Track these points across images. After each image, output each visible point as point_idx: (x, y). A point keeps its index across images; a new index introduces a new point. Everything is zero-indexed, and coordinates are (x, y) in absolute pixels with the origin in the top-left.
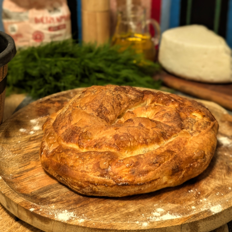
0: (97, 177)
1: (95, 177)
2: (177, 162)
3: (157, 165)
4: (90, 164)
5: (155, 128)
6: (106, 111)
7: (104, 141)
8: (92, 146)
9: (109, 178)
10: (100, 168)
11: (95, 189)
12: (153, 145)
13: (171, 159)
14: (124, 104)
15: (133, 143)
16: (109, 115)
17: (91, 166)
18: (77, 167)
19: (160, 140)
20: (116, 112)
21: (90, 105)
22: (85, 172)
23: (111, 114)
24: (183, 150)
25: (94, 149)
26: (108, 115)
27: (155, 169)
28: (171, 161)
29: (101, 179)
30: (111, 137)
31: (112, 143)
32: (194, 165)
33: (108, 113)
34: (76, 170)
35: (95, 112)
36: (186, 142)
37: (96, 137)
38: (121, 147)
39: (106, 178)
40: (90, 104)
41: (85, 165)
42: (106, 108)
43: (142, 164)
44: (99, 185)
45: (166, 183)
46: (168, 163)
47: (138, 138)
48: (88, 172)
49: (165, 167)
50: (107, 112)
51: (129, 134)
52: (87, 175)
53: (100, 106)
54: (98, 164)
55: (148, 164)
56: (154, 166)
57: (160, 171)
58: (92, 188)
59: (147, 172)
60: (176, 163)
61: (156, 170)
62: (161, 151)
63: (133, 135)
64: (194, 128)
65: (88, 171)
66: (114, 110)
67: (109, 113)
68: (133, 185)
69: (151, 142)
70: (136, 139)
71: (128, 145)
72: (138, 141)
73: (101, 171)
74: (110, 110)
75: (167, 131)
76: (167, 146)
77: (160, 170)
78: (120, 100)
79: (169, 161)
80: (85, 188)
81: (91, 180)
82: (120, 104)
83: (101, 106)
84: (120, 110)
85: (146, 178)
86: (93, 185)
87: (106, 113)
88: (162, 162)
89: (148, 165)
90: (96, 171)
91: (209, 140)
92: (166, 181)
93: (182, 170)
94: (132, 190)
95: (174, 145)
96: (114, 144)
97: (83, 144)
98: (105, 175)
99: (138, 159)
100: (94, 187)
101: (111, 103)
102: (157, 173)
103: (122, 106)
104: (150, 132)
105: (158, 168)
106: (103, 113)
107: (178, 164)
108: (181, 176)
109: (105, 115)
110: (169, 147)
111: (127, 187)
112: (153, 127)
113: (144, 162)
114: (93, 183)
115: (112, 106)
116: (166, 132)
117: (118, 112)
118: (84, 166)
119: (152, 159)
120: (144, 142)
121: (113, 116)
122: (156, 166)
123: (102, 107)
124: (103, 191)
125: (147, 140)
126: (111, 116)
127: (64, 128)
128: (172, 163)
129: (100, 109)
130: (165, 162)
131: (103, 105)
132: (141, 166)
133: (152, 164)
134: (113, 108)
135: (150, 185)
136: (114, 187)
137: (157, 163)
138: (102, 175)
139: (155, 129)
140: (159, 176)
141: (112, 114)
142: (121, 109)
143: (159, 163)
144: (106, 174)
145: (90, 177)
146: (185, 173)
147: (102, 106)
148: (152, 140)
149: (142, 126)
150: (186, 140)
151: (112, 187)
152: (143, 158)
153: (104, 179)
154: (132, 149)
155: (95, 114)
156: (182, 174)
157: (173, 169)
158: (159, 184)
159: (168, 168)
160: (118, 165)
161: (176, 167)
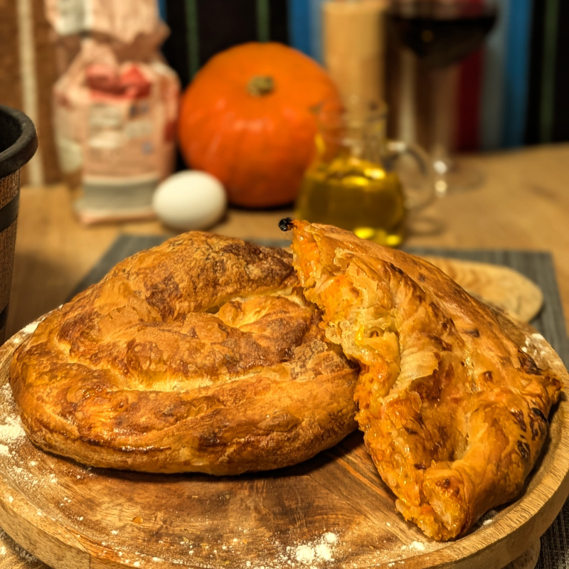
0: (56, 416)
1: (53, 415)
2: (215, 424)
3: (171, 419)
4: (56, 388)
5: (219, 346)
6: (174, 293)
7: (111, 350)
8: (89, 356)
9: (74, 424)
10: (66, 399)
11: (50, 439)
12: (200, 379)
13: (202, 414)
14: (227, 284)
15: (156, 364)
16: (181, 302)
17: (55, 392)
18: (35, 389)
19: (219, 372)
20: (199, 298)
21: (147, 274)
22: (43, 401)
23: (185, 300)
24: (242, 404)
25: (86, 363)
26: (177, 302)
27: (164, 426)
28: (202, 418)
29: (60, 420)
30: (125, 345)
31: (120, 356)
32: (259, 442)
33: (179, 296)
34: (31, 395)
35: (147, 290)
36: (266, 389)
37: (107, 339)
38: (132, 368)
39: (69, 422)
40: (148, 271)
41: (48, 387)
42: (178, 285)
43: (142, 411)
44: (56, 432)
45: (187, 463)
46: (194, 422)
47: (171, 358)
48: (46, 403)
49: (186, 429)
50: (177, 295)
51: (154, 345)
52: (42, 407)
53: (166, 278)
54: (66, 391)
55: (154, 413)
56: (164, 420)
57: (173, 435)
58: (44, 436)
59: (146, 429)
60: (212, 425)
61: (166, 429)
62: (197, 395)
63: (162, 349)
64: (310, 364)
65: (47, 399)
66: (196, 293)
67: (181, 297)
68: (109, 447)
69: (196, 372)
70: (165, 358)
71: (143, 366)
72: (168, 363)
73: (65, 404)
74: (185, 290)
75: (243, 356)
76: (218, 388)
77: (173, 433)
78: (218, 275)
79: (197, 419)
80: (36, 432)
81: (45, 420)
82: (215, 284)
83: (168, 279)
84: (213, 296)
85: (139, 441)
86: (47, 431)
87: (173, 296)
88: (182, 417)
89: (154, 416)
90: (58, 404)
91: (328, 398)
92: (188, 458)
93: (225, 445)
94: (109, 457)
95: (235, 389)
96: (123, 360)
97: (79, 347)
98: (67, 415)
99: (140, 399)
100: (49, 435)
101: (192, 277)
102: (164, 435)
103: (218, 288)
104: (202, 351)
105: (172, 427)
106: (166, 296)
107: (217, 430)
108: (224, 458)
109: (168, 300)
110: (221, 391)
111: (98, 448)
112: (216, 341)
113: (148, 408)
114: (47, 426)
115: (194, 283)
116: (241, 359)
117: (207, 299)
118: (45, 390)
119: (165, 406)
120: (182, 368)
121: (189, 306)
122: (167, 422)
123: (170, 282)
124: (63, 447)
125: (189, 366)
126: (186, 304)
127: (80, 309)
128: (202, 423)
129: (164, 286)
130: (189, 418)
131: (172, 277)
132: (140, 414)
133: (161, 416)
134: (195, 289)
135: (145, 458)
136: (77, 443)
137: (172, 415)
138: (63, 415)
139: (217, 348)
140: (170, 444)
141: (189, 302)
142: (214, 294)
143: (175, 417)
144: (70, 413)
145: (45, 413)
146: (232, 453)
147: (170, 280)
148: (199, 369)
149: (194, 334)
150: (269, 384)
151: (74, 441)
152: (152, 399)
153: (65, 421)
154: (151, 377)
155: (145, 294)
156: (226, 454)
157: (201, 436)
158: (168, 460)
159: (191, 431)
160: (97, 400)
161: (210, 435)
